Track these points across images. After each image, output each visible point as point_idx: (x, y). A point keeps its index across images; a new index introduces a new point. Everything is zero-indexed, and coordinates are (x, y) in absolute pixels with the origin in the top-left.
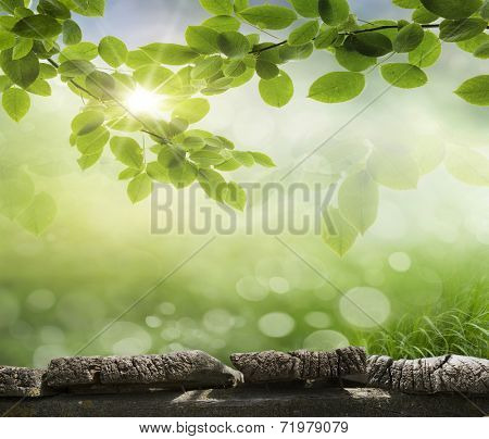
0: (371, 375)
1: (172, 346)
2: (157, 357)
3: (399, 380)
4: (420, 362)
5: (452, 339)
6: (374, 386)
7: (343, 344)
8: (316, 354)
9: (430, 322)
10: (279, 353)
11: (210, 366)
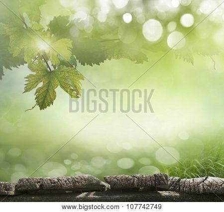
0: (171, 185)
1: (76, 173)
2: (69, 177)
3: (184, 188)
4: (193, 180)
5: (208, 170)
6: (172, 190)
7: (157, 172)
8: (144, 176)
9: (198, 162)
10: (127, 176)
11: (94, 182)
